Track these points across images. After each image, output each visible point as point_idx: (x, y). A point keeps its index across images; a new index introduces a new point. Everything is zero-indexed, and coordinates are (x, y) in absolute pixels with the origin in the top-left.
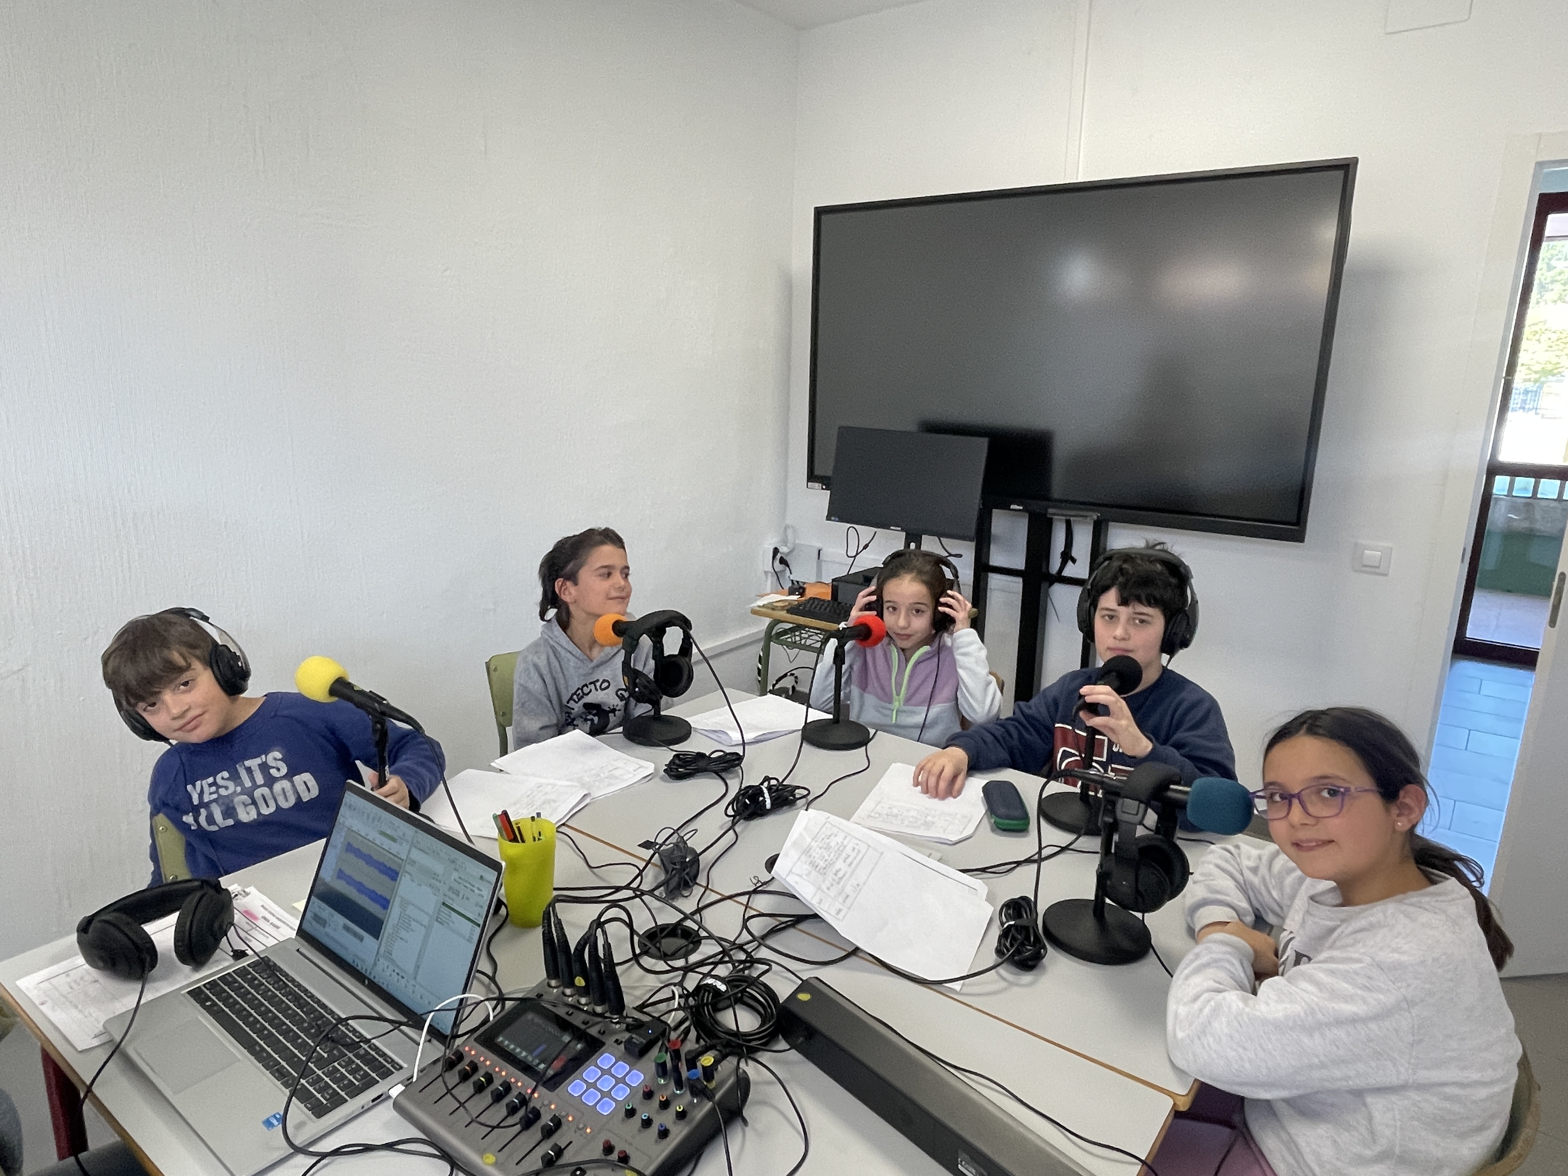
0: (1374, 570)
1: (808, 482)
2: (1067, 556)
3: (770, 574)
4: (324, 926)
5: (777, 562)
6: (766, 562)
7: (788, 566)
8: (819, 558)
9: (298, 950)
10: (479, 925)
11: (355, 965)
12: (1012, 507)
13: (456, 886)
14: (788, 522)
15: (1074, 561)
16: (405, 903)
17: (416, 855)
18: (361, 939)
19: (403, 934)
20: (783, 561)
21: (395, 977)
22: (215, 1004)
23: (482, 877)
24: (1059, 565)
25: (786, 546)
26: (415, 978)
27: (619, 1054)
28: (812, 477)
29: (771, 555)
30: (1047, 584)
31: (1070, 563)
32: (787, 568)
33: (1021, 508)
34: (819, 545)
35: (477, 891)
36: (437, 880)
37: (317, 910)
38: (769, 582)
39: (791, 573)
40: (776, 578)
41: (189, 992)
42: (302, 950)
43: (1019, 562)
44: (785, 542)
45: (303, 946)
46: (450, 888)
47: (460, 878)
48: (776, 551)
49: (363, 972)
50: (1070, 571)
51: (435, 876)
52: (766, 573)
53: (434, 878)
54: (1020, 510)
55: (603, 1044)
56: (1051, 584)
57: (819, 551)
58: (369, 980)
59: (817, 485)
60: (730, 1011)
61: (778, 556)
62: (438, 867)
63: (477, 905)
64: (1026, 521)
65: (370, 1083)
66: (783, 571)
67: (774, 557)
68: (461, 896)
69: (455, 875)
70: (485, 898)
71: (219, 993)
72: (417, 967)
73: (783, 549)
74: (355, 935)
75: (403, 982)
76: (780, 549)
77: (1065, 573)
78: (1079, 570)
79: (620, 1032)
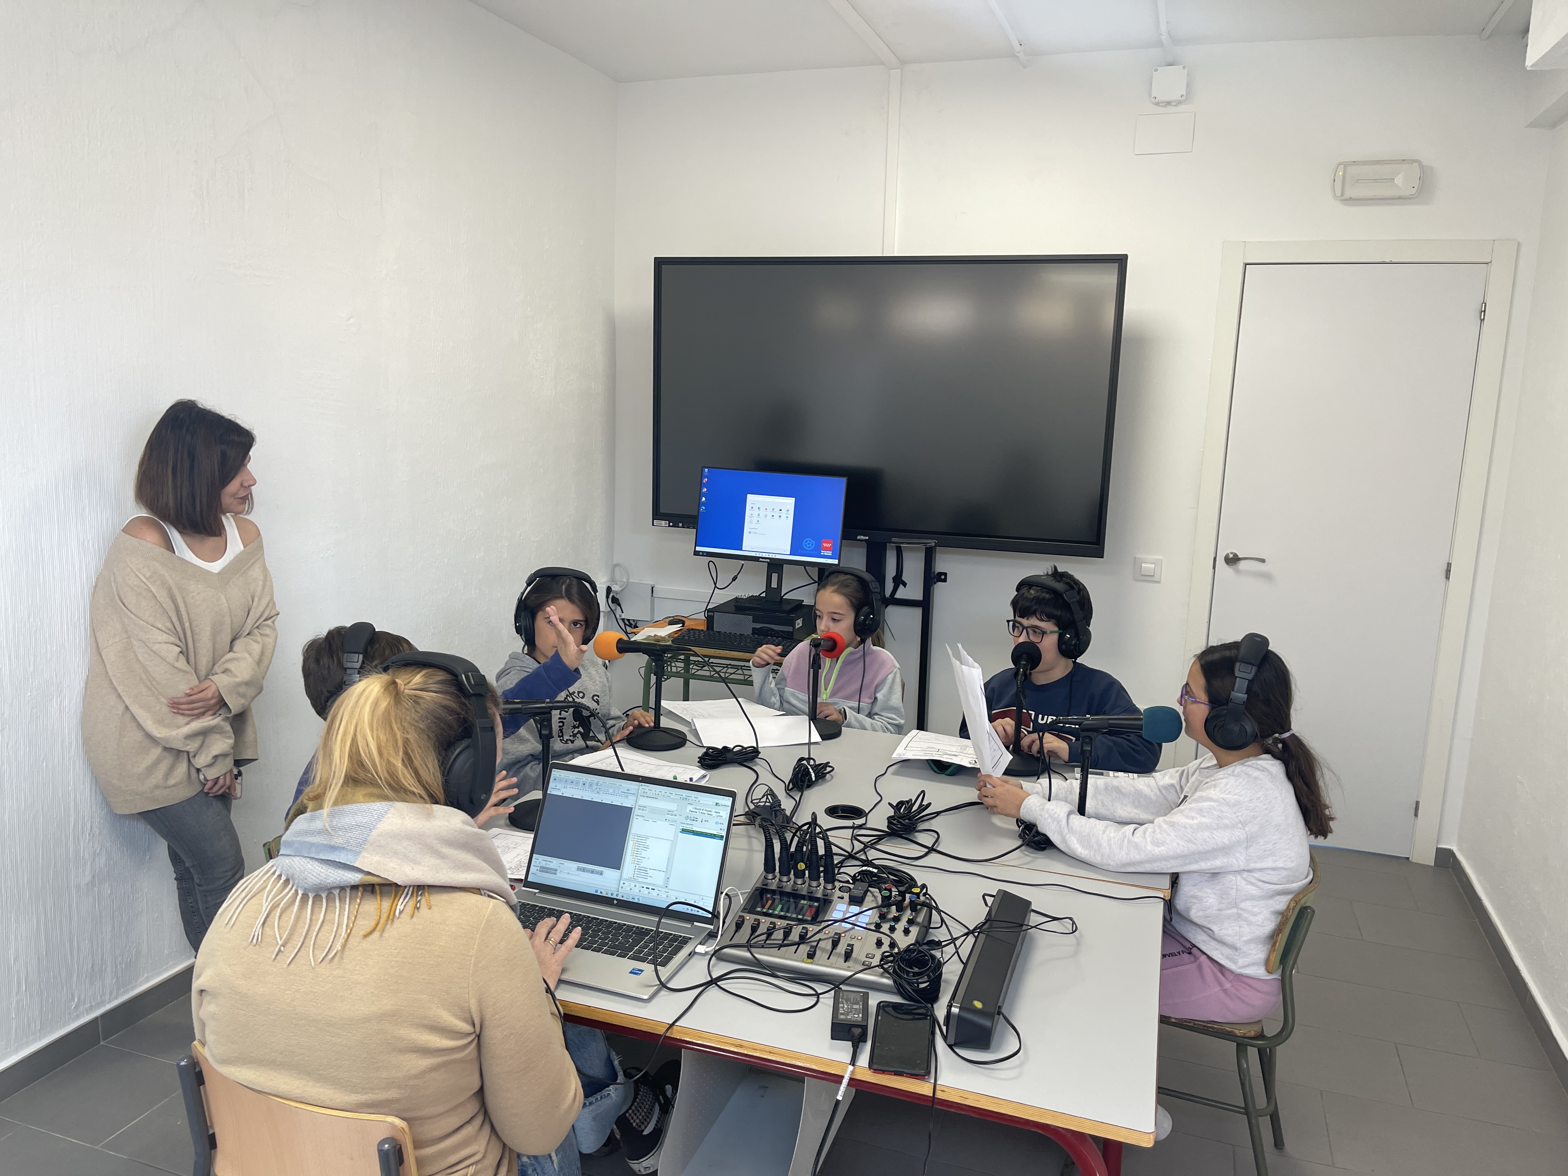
0: (1150, 578)
1: (652, 520)
2: (898, 581)
4: (556, 874)
5: (609, 601)
7: (619, 605)
8: (651, 595)
11: (599, 893)
12: (859, 537)
13: (693, 815)
14: (616, 560)
15: (905, 585)
16: (641, 839)
17: (642, 801)
18: (600, 873)
20: (615, 600)
21: (645, 891)
23: (719, 803)
24: (892, 588)
25: (617, 584)
26: (667, 888)
27: (846, 903)
28: (657, 514)
31: (901, 586)
32: (618, 608)
33: (864, 538)
34: (652, 583)
35: (714, 814)
36: (672, 815)
37: (543, 864)
39: (622, 612)
40: (612, 616)
44: (616, 581)
46: (688, 818)
47: (695, 808)
48: (609, 590)
49: (609, 896)
50: (901, 594)
51: (670, 812)
53: (668, 814)
54: (863, 541)
55: (831, 900)
57: (652, 588)
59: (663, 523)
61: (611, 596)
62: (673, 807)
63: (717, 823)
64: (865, 550)
66: (614, 610)
68: (699, 820)
69: (690, 808)
70: (724, 817)
72: (667, 879)
73: (615, 588)
74: (592, 872)
75: (656, 893)
76: (613, 589)
77: (897, 596)
78: (913, 590)
79: (838, 893)
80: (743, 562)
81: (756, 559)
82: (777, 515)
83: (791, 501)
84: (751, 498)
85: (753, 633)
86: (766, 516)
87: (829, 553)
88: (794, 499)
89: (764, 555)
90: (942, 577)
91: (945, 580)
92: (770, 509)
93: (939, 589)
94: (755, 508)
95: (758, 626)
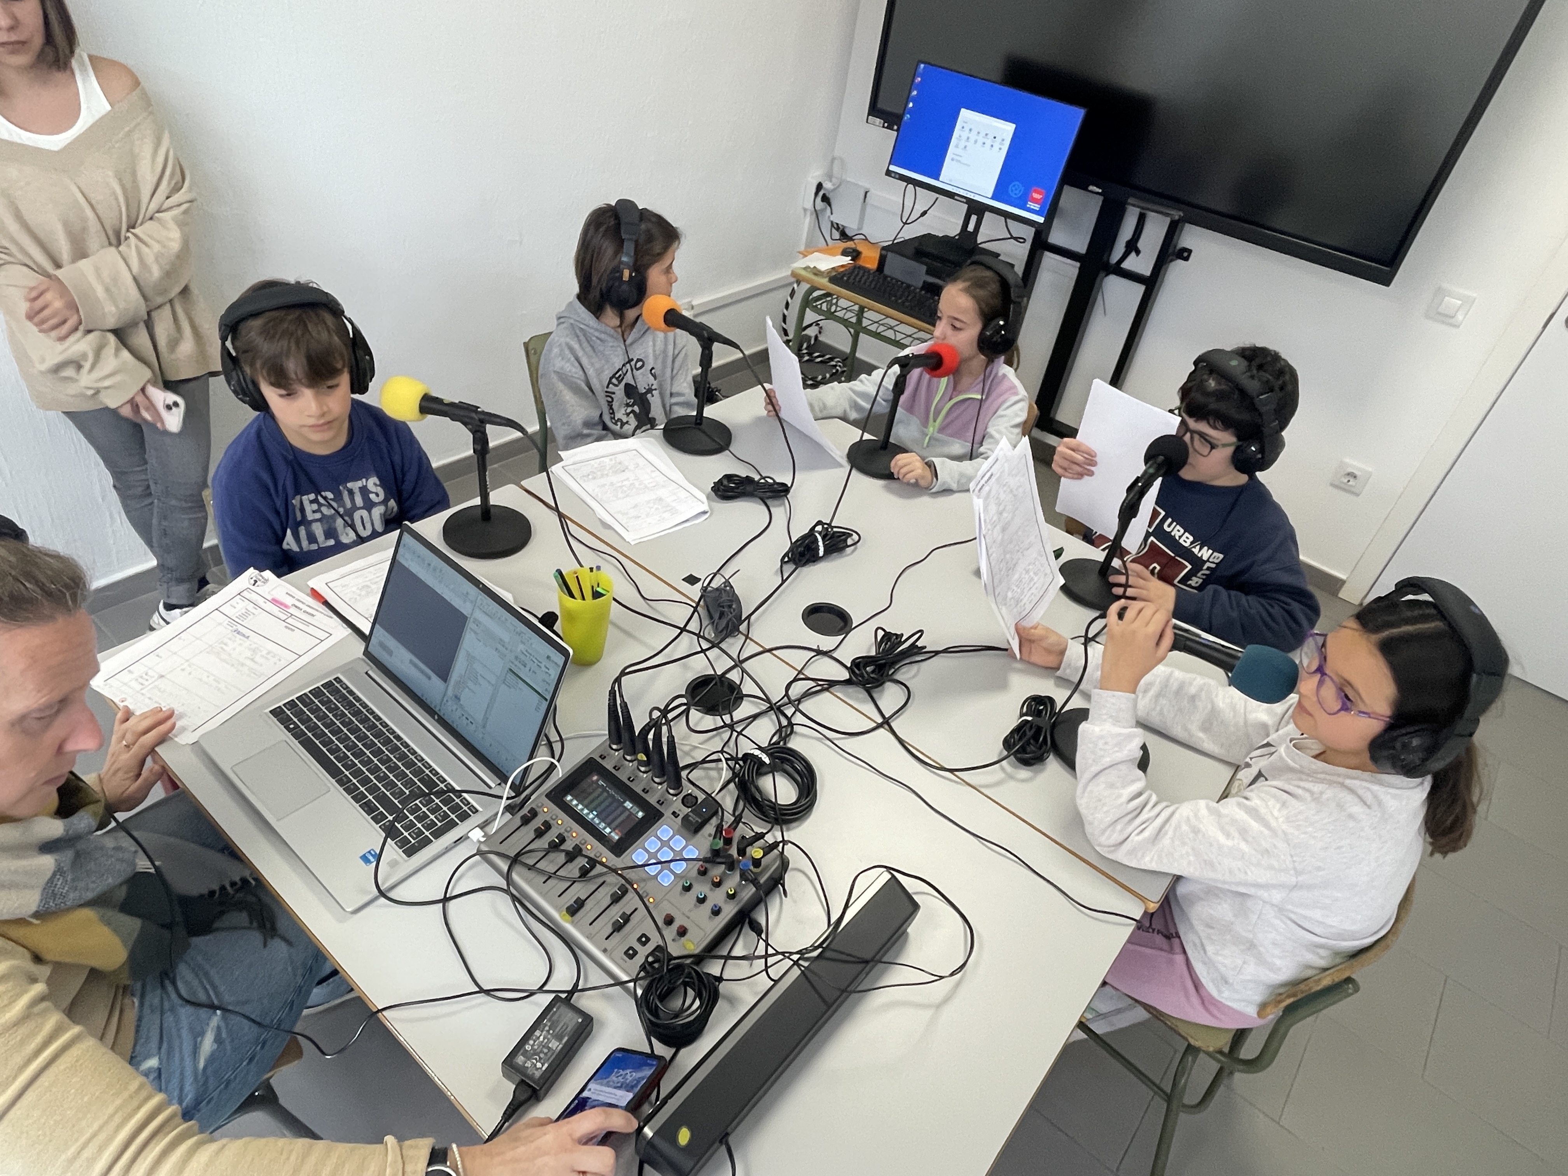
0: (1449, 320)
1: (869, 114)
2: (1132, 247)
3: (808, 214)
4: (391, 656)
5: (819, 199)
6: (807, 197)
7: (830, 205)
8: (864, 201)
9: (367, 673)
10: (546, 700)
11: (424, 699)
12: (1091, 188)
13: (523, 658)
14: (837, 153)
15: (1138, 252)
16: (471, 658)
18: (429, 678)
19: (470, 684)
20: (826, 199)
21: (465, 722)
22: (297, 726)
23: (548, 657)
24: (1120, 255)
25: (831, 181)
26: (484, 727)
27: (676, 827)
28: (874, 110)
29: (814, 190)
30: (1104, 275)
31: (1133, 254)
32: (828, 208)
33: (1100, 191)
34: (867, 185)
35: (543, 667)
36: (503, 646)
37: (383, 639)
38: (808, 220)
39: (832, 213)
40: (814, 215)
41: (271, 712)
42: (370, 672)
43: (1080, 245)
44: (830, 177)
45: (372, 668)
46: (516, 658)
47: (526, 650)
48: (820, 186)
49: (433, 706)
50: (1131, 263)
51: (501, 642)
52: (805, 210)
53: (499, 644)
54: (1097, 193)
55: (661, 815)
56: (1107, 275)
57: (866, 193)
58: (438, 715)
59: (878, 121)
60: (769, 778)
61: (821, 194)
62: (503, 636)
63: (543, 679)
64: (1100, 204)
65: (452, 825)
66: (824, 210)
67: (816, 194)
68: (528, 668)
69: (521, 647)
70: (552, 677)
71: (299, 714)
72: (486, 719)
73: (828, 185)
74: (424, 672)
75: (473, 727)
76: (824, 185)
77: (1126, 265)
78: (1142, 264)
79: (676, 804)
80: (938, 195)
81: (950, 195)
82: (989, 142)
83: (1009, 128)
84: (965, 114)
85: (922, 288)
86: (976, 142)
87: (1037, 207)
88: (1014, 126)
89: (962, 193)
90: (1184, 254)
91: (1186, 259)
92: (983, 134)
93: (1177, 268)
94: (967, 129)
95: (931, 280)
